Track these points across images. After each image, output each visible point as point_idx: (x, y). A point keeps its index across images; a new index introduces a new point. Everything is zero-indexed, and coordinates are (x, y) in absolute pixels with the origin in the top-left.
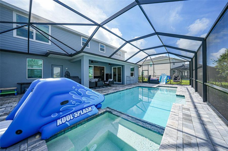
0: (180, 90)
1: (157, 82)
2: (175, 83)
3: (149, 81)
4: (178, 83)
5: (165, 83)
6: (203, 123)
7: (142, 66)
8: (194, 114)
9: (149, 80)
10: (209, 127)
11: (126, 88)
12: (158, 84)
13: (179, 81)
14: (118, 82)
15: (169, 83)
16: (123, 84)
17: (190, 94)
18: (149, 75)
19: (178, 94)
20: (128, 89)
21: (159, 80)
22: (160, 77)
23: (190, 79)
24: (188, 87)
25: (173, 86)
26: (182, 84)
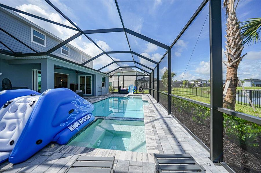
0: (144, 97)
1: (126, 92)
2: (140, 92)
3: (120, 92)
4: (142, 92)
5: (132, 93)
6: (159, 112)
7: (112, 77)
8: (154, 109)
9: (120, 90)
10: (161, 113)
11: (101, 99)
12: (127, 94)
13: (142, 91)
14: (86, 93)
15: (135, 92)
16: (94, 95)
17: (150, 99)
18: (119, 86)
19: (144, 100)
20: (103, 100)
21: (128, 90)
22: (129, 88)
23: (149, 89)
24: (148, 95)
25: (139, 95)
26: (144, 93)
